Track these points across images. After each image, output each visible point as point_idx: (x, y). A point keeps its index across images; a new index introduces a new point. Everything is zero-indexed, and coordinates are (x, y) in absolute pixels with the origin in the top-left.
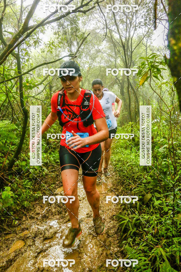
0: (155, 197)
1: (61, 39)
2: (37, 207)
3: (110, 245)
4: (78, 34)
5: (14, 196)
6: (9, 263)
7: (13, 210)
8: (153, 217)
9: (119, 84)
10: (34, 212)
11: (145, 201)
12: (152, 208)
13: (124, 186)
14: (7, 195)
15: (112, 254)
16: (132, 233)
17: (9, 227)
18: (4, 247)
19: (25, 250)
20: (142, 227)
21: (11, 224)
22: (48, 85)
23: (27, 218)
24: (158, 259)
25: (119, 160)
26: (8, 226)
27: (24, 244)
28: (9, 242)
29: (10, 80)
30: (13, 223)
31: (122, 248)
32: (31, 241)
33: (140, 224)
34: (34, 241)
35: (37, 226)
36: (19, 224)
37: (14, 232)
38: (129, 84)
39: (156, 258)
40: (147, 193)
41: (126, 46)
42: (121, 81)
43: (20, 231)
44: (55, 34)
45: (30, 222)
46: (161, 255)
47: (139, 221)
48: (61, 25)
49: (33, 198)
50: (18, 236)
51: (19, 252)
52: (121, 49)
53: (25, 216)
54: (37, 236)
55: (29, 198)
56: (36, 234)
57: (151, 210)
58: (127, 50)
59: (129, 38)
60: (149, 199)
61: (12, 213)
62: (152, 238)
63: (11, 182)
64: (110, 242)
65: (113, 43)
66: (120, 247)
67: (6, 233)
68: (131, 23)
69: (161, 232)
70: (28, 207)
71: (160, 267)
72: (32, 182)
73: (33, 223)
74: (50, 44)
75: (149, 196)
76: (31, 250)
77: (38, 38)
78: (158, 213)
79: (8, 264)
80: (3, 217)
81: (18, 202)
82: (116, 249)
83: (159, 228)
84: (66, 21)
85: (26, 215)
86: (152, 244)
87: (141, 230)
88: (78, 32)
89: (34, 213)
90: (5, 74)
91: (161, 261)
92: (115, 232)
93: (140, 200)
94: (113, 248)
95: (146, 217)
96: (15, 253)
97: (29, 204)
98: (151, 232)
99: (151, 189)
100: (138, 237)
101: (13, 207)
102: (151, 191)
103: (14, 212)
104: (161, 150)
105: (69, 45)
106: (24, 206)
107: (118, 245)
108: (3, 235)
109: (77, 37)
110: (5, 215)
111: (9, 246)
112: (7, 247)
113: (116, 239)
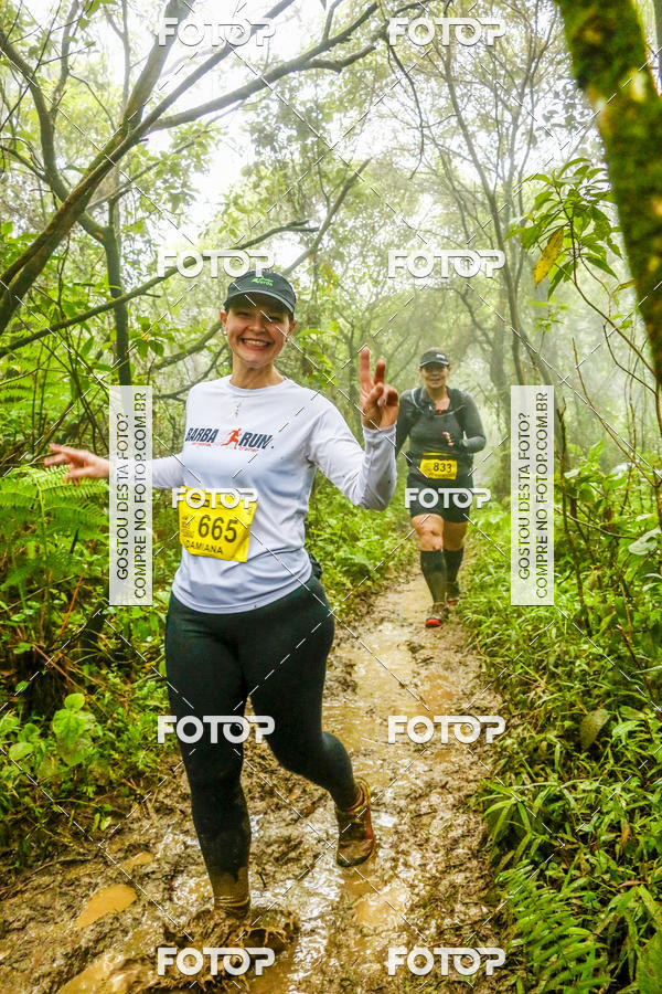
0: (620, 720)
1: (266, 188)
3: (452, 897)
4: (324, 166)
5: (101, 734)
6: (77, 964)
7: (97, 780)
8: (614, 790)
9: (485, 346)
10: (174, 790)
11: (585, 738)
12: (612, 761)
13: (507, 697)
14: (73, 723)
15: (461, 927)
16: (532, 851)
17: (79, 839)
18: (58, 908)
19: (135, 919)
20: (573, 830)
21: (87, 831)
22: (225, 351)
23: (147, 808)
24: (632, 929)
25: (491, 609)
26: (76, 835)
27: (134, 897)
28: (78, 890)
29: (81, 320)
30: (95, 827)
31: (495, 907)
32: (157, 887)
33: (565, 815)
34: (171, 889)
35: (181, 837)
36: (119, 832)
37: (96, 856)
38: (519, 339)
39: (622, 926)
40: (594, 708)
41: (500, 205)
42: (491, 335)
43: (120, 855)
44: (247, 173)
45: (157, 824)
46: (646, 917)
47: (560, 803)
48: (265, 139)
49: (170, 740)
50: (110, 872)
51: (112, 924)
52: (485, 218)
53: (139, 803)
54: (183, 871)
55: (156, 739)
56: (177, 864)
57: (608, 767)
58: (507, 215)
59: (511, 174)
60: (599, 728)
61: (90, 790)
62: (613, 865)
63: (92, 689)
64: (454, 887)
65: (460, 200)
66: (490, 902)
67: (68, 859)
68: (515, 120)
69: (646, 839)
70: (153, 770)
71: (639, 954)
73: (169, 826)
74: (228, 205)
75: (599, 718)
76: (158, 919)
77: (184, 185)
78: (634, 775)
79: (72, 965)
80: (60, 804)
81: (116, 756)
82: (474, 912)
83: (637, 826)
84: (282, 126)
85: (141, 800)
86: (613, 883)
87: (568, 837)
88: (328, 162)
89: (174, 794)
90: (65, 301)
91: (642, 936)
92: (472, 853)
93: (567, 735)
94: (463, 909)
95: (586, 785)
96: (99, 929)
97: (154, 761)
98: (606, 837)
99: (608, 694)
100: (559, 864)
101: (96, 768)
102: (608, 701)
103: (98, 786)
104: (638, 547)
105: (296, 210)
106: (136, 768)
107: (482, 894)
108: (58, 865)
109: (324, 180)
110: (66, 797)
111: (76, 903)
112: (69, 907)
113: (477, 875)
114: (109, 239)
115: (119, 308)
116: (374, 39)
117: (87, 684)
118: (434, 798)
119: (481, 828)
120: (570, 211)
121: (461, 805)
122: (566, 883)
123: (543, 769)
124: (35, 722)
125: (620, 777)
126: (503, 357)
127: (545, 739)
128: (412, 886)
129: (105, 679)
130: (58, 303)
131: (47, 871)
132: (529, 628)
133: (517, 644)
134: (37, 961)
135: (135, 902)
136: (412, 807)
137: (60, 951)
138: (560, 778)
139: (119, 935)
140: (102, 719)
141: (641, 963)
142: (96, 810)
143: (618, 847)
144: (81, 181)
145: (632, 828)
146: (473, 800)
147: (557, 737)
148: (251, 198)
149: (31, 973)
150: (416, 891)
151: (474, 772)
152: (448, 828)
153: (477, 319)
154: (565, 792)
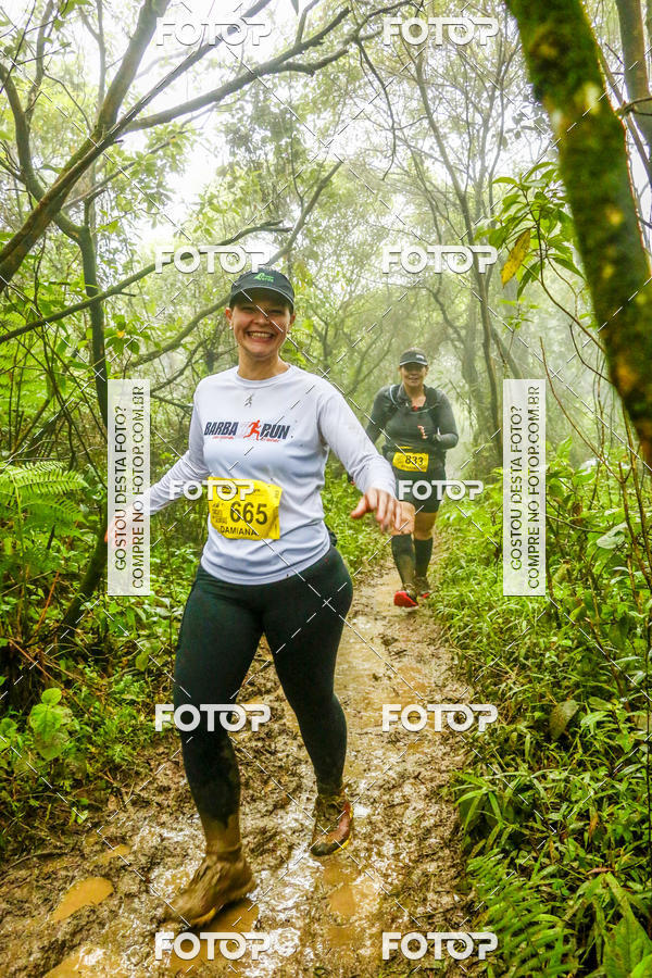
0: (589, 711)
1: (241, 188)
2: (159, 765)
3: (425, 886)
4: (299, 168)
5: (78, 728)
6: (53, 957)
7: (74, 774)
8: (583, 779)
9: (457, 344)
10: (151, 783)
11: (554, 729)
12: (580, 751)
13: (479, 689)
14: (49, 717)
15: (434, 915)
16: (503, 840)
17: (56, 832)
18: (35, 901)
19: (111, 911)
20: (543, 818)
21: (64, 825)
22: (201, 349)
23: (123, 801)
24: (600, 915)
25: (463, 603)
26: (52, 829)
27: (111, 890)
28: (55, 883)
29: (56, 318)
30: (71, 821)
31: (467, 895)
32: (134, 879)
33: (535, 804)
34: (148, 881)
35: (158, 830)
36: (96, 825)
37: (73, 849)
38: (490, 336)
39: (589, 912)
40: (564, 699)
41: (471, 205)
42: (463, 333)
43: (97, 847)
44: (222, 173)
45: (133, 817)
46: (613, 903)
47: (530, 793)
48: (240, 139)
49: (147, 734)
50: (87, 865)
51: (88, 916)
52: (456, 217)
53: (116, 796)
54: (159, 863)
55: (132, 731)
56: (153, 856)
57: (577, 756)
58: (478, 215)
59: (482, 176)
60: (568, 719)
61: (67, 784)
62: (582, 853)
63: (68, 684)
64: (427, 876)
65: (432, 200)
66: (462, 890)
67: (45, 852)
68: (486, 122)
69: (614, 827)
70: (129, 763)
71: (606, 939)
72: (146, 682)
73: (145, 818)
74: (203, 205)
75: (568, 709)
76: (135, 911)
77: (160, 185)
78: (602, 765)
79: (48, 958)
80: (36, 798)
81: (93, 750)
82: (446, 900)
83: (605, 814)
84: (256, 127)
85: (118, 793)
86: (581, 870)
87: (538, 825)
88: (302, 163)
89: (150, 787)
90: (41, 300)
91: (609, 922)
92: (445, 842)
93: (537, 726)
94: (435, 897)
95: (555, 775)
96: (75, 922)
97: (131, 755)
98: (576, 825)
99: (577, 685)
100: (529, 852)
101: (72, 762)
102: (577, 692)
103: (75, 780)
104: (607, 541)
105: (270, 211)
106: (114, 761)
107: (454, 883)
108: (35, 859)
109: (298, 181)
110: (43, 791)
111: (53, 897)
112: (46, 900)
113: (449, 864)
114: (85, 239)
115: (94, 306)
116: (346, 42)
117: (64, 679)
118: (408, 789)
119: (453, 817)
120: (537, 214)
121: (434, 795)
122: (536, 870)
123: (513, 759)
124: (12, 717)
125: (589, 766)
126: (475, 354)
127: (515, 730)
128: (386, 876)
129: (82, 674)
130: (35, 302)
131: (24, 865)
132: (500, 621)
133: (489, 637)
134: (13, 955)
135: (111, 895)
136: (385, 798)
137: (36, 945)
138: (530, 768)
139: (96, 928)
140: (78, 713)
141: (607, 948)
142: (73, 804)
143: (586, 835)
144: (57, 181)
145: (600, 817)
146: (445, 791)
147: (527, 728)
148: (226, 198)
149: (8, 967)
150: (389, 880)
151: (446, 763)
152: (421, 818)
153: (449, 317)
154: (535, 781)
